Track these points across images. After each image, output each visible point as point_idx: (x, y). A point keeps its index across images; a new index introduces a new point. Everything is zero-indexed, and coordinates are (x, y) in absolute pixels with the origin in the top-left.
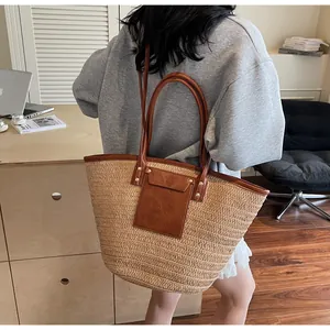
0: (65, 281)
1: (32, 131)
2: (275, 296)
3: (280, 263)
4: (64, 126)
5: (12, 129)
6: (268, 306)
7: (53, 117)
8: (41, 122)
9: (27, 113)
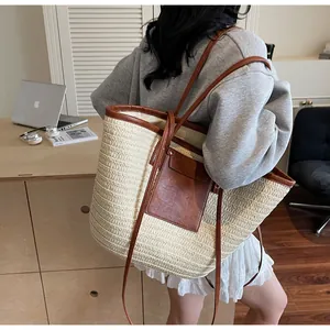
0: (94, 293)
1: (64, 143)
3: (320, 281)
4: (96, 138)
5: (46, 140)
7: (86, 129)
8: (74, 134)
9: (61, 125)
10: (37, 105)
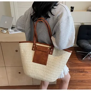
0: (20, 73)
1: (13, 33)
2: (78, 81)
6: (76, 84)
10: (6, 22)
